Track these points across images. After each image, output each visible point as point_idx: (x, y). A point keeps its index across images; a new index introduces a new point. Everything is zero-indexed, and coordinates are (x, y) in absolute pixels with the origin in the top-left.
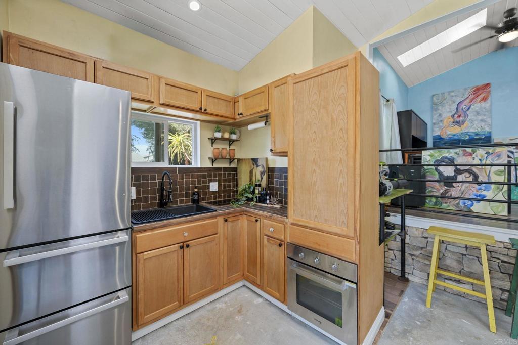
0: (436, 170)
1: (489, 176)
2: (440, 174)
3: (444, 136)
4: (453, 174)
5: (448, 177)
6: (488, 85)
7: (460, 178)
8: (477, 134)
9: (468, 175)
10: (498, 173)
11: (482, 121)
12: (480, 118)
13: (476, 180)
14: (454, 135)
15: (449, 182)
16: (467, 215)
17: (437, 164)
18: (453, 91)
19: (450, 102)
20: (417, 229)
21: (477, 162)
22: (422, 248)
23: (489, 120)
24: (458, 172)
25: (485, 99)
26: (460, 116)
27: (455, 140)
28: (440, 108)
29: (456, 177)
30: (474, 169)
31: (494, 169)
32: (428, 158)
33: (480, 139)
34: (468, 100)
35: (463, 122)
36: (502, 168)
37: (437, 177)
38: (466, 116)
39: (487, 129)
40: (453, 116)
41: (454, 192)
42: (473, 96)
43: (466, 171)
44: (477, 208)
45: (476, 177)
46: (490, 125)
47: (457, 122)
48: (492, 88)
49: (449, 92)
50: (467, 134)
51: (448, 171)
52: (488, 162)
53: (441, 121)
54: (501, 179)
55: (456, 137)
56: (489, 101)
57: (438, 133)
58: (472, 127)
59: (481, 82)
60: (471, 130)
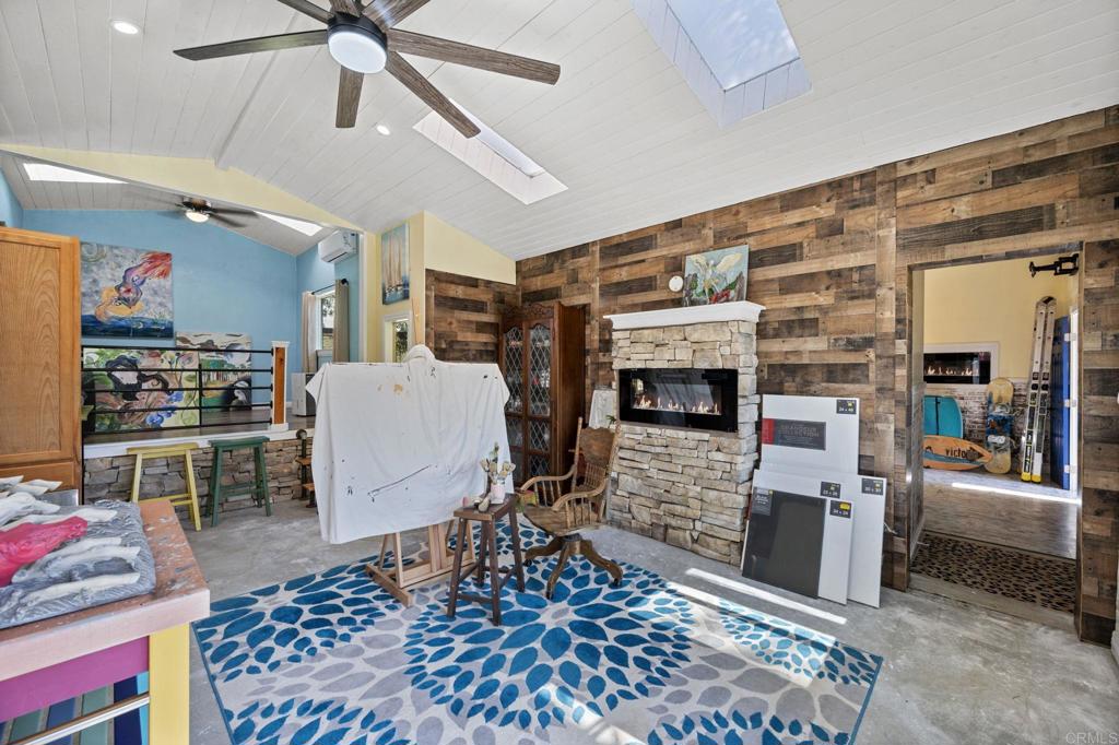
0: (110, 376)
1: (180, 382)
2: (117, 381)
3: (103, 319)
4: (135, 382)
5: (129, 386)
6: (168, 255)
7: (145, 386)
8: (155, 323)
9: (155, 382)
10: (190, 379)
11: (161, 304)
12: (159, 300)
13: (166, 389)
14: (121, 319)
15: (129, 392)
16: (156, 431)
17: (111, 367)
18: (117, 248)
19: (113, 265)
20: (102, 459)
21: (166, 365)
22: (109, 484)
23: (169, 305)
24: (142, 378)
25: (164, 274)
26: (129, 291)
27: (122, 327)
28: (94, 268)
29: (139, 385)
30: (163, 374)
31: (185, 374)
32: (96, 358)
33: (158, 330)
34: (141, 269)
35: (135, 301)
36: (194, 373)
37: (111, 386)
38: (139, 292)
39: (168, 317)
40: (118, 288)
41: (136, 405)
42: (148, 265)
43: (153, 377)
44: (168, 422)
45: (165, 384)
46: (171, 313)
47: (125, 299)
48: (174, 261)
49: (112, 247)
50: (140, 320)
51: (129, 378)
52: (179, 367)
53: (97, 292)
54: (193, 385)
55: (123, 323)
56: (169, 278)
57: (92, 312)
58: (147, 310)
59: (161, 249)
60: (146, 315)
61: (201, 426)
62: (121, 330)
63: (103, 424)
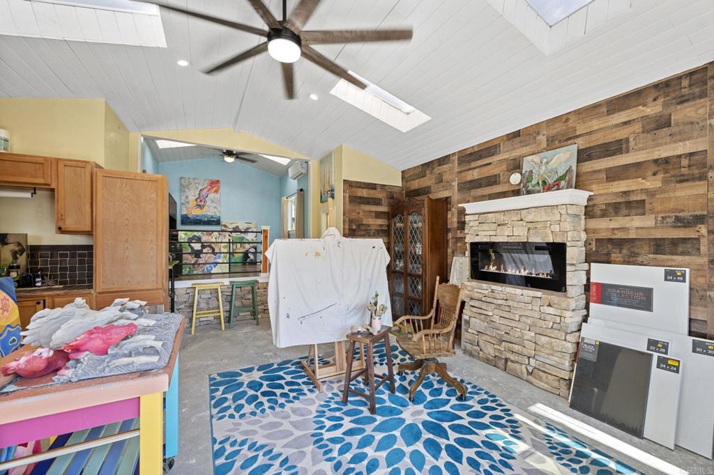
0: (190, 245)
1: (220, 249)
2: (192, 248)
3: (190, 216)
4: (200, 248)
5: (197, 251)
6: (218, 181)
7: (204, 251)
8: (212, 217)
9: (209, 249)
10: (225, 247)
11: (215, 207)
12: (214, 205)
13: (214, 252)
14: (197, 216)
15: (197, 254)
16: (209, 275)
17: (190, 242)
18: (196, 179)
19: (194, 188)
20: (182, 289)
21: (214, 240)
22: (185, 302)
23: (219, 208)
24: (203, 247)
25: (216, 191)
26: (201, 201)
27: (198, 220)
28: (187, 190)
29: (202, 250)
30: (212, 244)
31: (223, 245)
32: (183, 236)
33: (213, 221)
34: (206, 189)
35: (204, 206)
36: (226, 244)
37: (190, 251)
38: (205, 202)
39: (218, 214)
40: (196, 200)
41: (201, 261)
42: (209, 187)
43: (208, 246)
44: (214, 270)
45: (213, 250)
46: (220, 212)
47: (200, 206)
49: (194, 179)
50: (205, 216)
51: (197, 247)
52: (220, 241)
53: (188, 202)
54: (226, 250)
55: (198, 218)
56: (219, 193)
57: (185, 213)
58: (209, 211)
59: (215, 178)
60: (209, 214)
61: (229, 273)
62: (198, 222)
63: (185, 271)
